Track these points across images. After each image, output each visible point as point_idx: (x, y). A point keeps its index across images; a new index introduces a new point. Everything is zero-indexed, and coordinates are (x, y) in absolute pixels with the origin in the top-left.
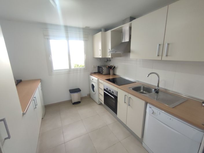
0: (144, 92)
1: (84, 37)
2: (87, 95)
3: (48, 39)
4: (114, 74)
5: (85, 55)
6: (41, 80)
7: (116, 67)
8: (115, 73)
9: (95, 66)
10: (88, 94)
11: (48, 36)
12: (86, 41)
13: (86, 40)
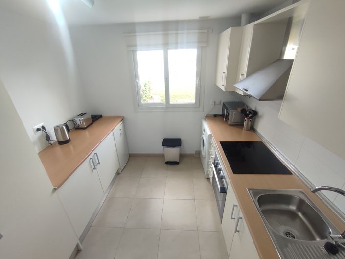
0: (300, 214)
1: (200, 41)
2: (194, 153)
3: (133, 51)
4: (252, 129)
5: (197, 78)
6: (123, 119)
7: (260, 113)
8: (255, 127)
9: (217, 102)
10: (196, 152)
11: (135, 46)
12: (202, 49)
13: (202, 47)
